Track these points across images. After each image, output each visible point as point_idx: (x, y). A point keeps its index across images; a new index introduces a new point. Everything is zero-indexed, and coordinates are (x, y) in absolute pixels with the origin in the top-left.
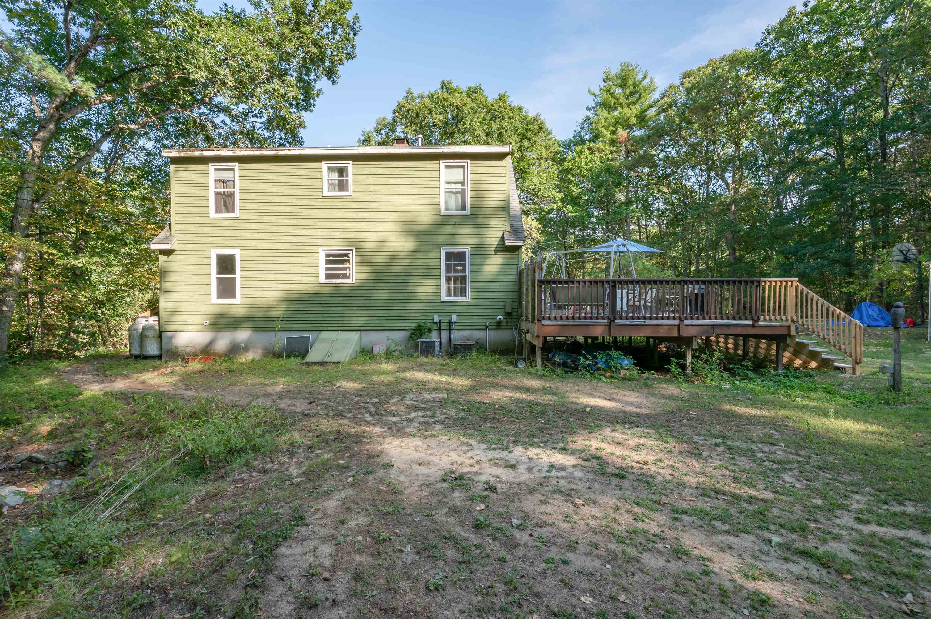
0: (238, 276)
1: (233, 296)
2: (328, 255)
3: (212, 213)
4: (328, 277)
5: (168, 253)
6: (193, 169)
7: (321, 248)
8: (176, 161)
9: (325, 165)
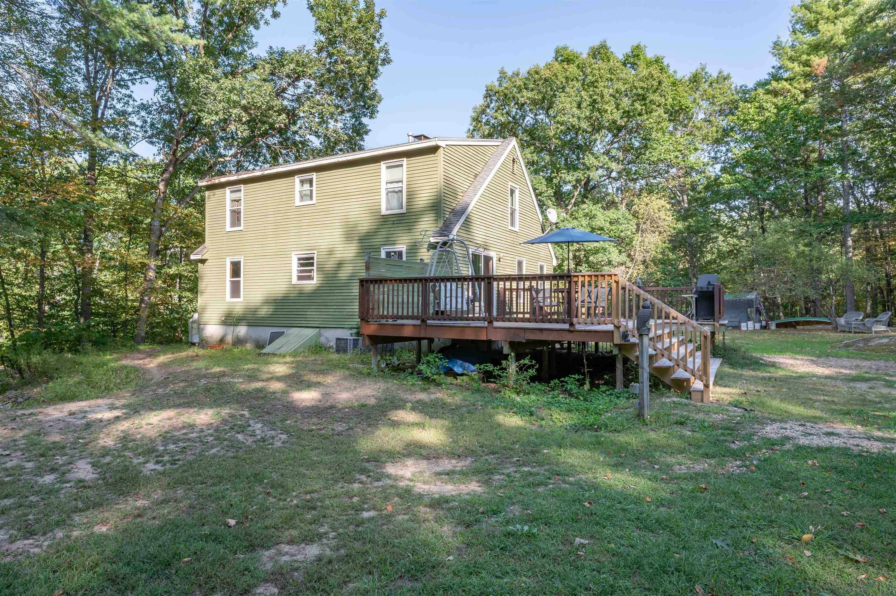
0: (242, 279)
1: (238, 296)
2: (299, 259)
3: (228, 228)
4: (300, 278)
5: (203, 261)
6: (218, 192)
7: (293, 253)
8: (210, 188)
9: (297, 179)
